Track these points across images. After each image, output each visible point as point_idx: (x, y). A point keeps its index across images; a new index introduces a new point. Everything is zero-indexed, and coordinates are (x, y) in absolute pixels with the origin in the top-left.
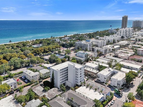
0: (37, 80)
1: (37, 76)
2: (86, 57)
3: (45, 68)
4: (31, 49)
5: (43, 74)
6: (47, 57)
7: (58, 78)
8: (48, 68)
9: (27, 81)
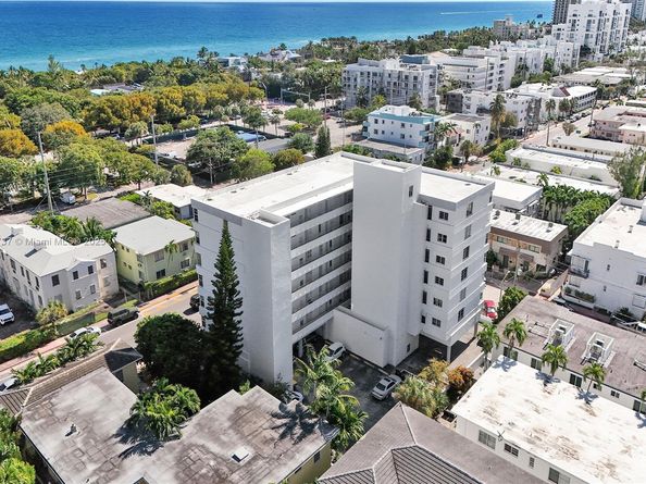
0: (97, 304)
1: (91, 270)
2: (427, 139)
3: (161, 215)
4: (76, 102)
5: (139, 257)
6: (177, 150)
7: (274, 299)
8: (185, 213)
9: (10, 315)
